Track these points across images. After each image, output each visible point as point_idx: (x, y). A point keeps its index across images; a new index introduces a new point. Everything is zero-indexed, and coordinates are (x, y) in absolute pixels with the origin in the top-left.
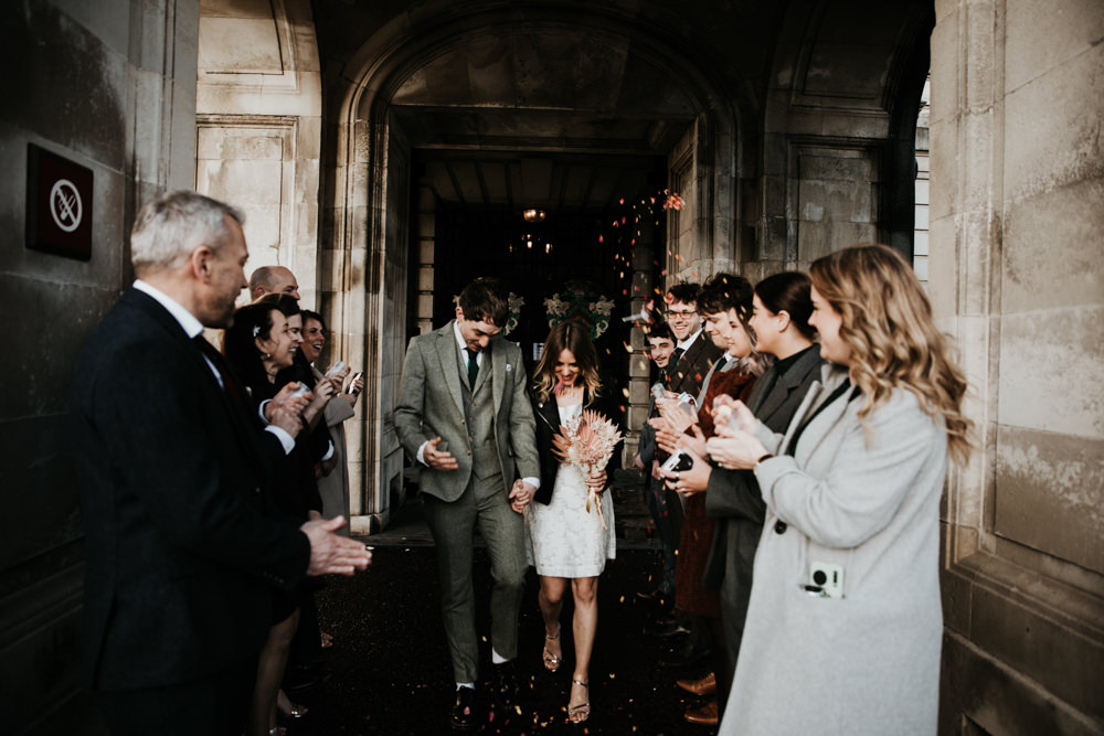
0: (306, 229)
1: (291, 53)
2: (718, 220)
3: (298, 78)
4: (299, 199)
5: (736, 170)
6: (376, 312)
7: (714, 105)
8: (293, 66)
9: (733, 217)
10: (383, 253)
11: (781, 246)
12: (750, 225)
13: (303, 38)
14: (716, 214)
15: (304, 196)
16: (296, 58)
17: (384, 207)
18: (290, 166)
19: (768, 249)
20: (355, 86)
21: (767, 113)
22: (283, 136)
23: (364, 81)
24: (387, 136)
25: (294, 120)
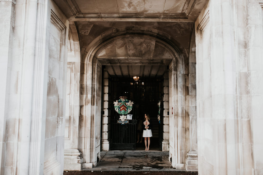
0: (77, 90)
1: (73, 47)
2: (178, 85)
3: (75, 53)
4: (75, 82)
5: (183, 72)
6: (94, 110)
7: (177, 56)
8: (74, 50)
9: (182, 84)
10: (95, 95)
11: (194, 91)
12: (187, 86)
13: (76, 44)
14: (178, 83)
15: (76, 82)
16: (74, 48)
17: (96, 84)
18: (73, 74)
19: (191, 92)
20: (88, 54)
21: (190, 58)
22: (71, 67)
23: (91, 53)
24: (96, 66)
25: (74, 63)
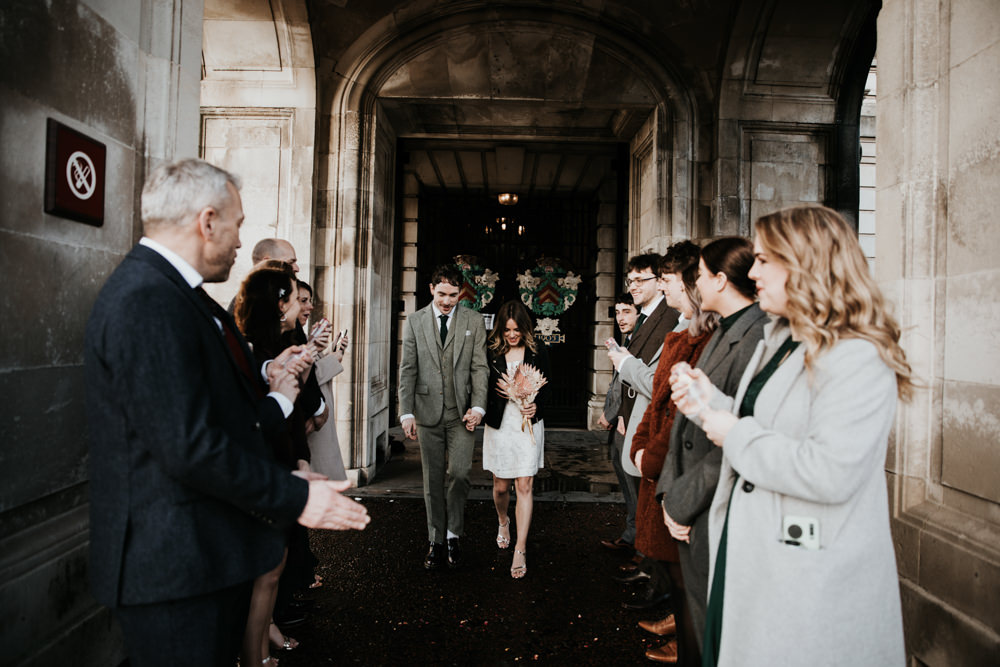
0: (301, 210)
1: (289, 51)
2: (676, 200)
3: (295, 74)
4: (296, 183)
5: (693, 153)
6: (364, 285)
7: (672, 94)
8: (290, 63)
9: (690, 197)
10: (371, 232)
11: (734, 223)
12: (706, 204)
13: (300, 37)
14: (675, 194)
15: (300, 180)
16: (293, 56)
17: (372, 189)
18: (287, 153)
19: (722, 226)
20: (345, 80)
21: (721, 101)
22: (282, 126)
23: (354, 76)
24: (374, 126)
25: (292, 111)
